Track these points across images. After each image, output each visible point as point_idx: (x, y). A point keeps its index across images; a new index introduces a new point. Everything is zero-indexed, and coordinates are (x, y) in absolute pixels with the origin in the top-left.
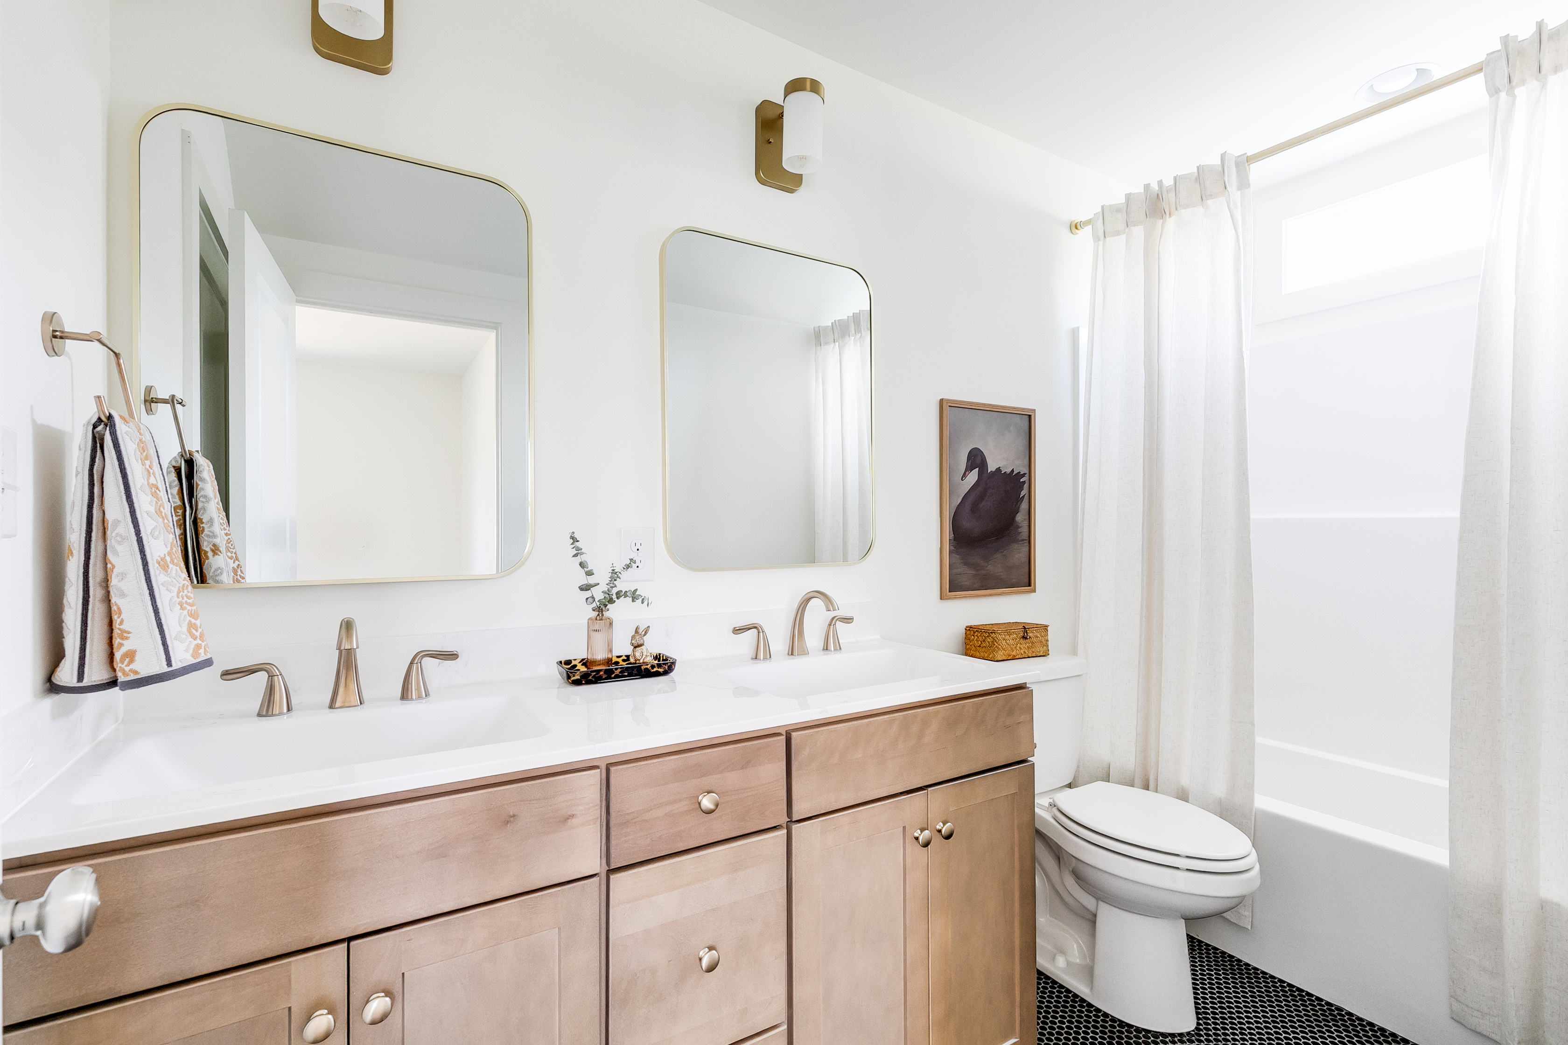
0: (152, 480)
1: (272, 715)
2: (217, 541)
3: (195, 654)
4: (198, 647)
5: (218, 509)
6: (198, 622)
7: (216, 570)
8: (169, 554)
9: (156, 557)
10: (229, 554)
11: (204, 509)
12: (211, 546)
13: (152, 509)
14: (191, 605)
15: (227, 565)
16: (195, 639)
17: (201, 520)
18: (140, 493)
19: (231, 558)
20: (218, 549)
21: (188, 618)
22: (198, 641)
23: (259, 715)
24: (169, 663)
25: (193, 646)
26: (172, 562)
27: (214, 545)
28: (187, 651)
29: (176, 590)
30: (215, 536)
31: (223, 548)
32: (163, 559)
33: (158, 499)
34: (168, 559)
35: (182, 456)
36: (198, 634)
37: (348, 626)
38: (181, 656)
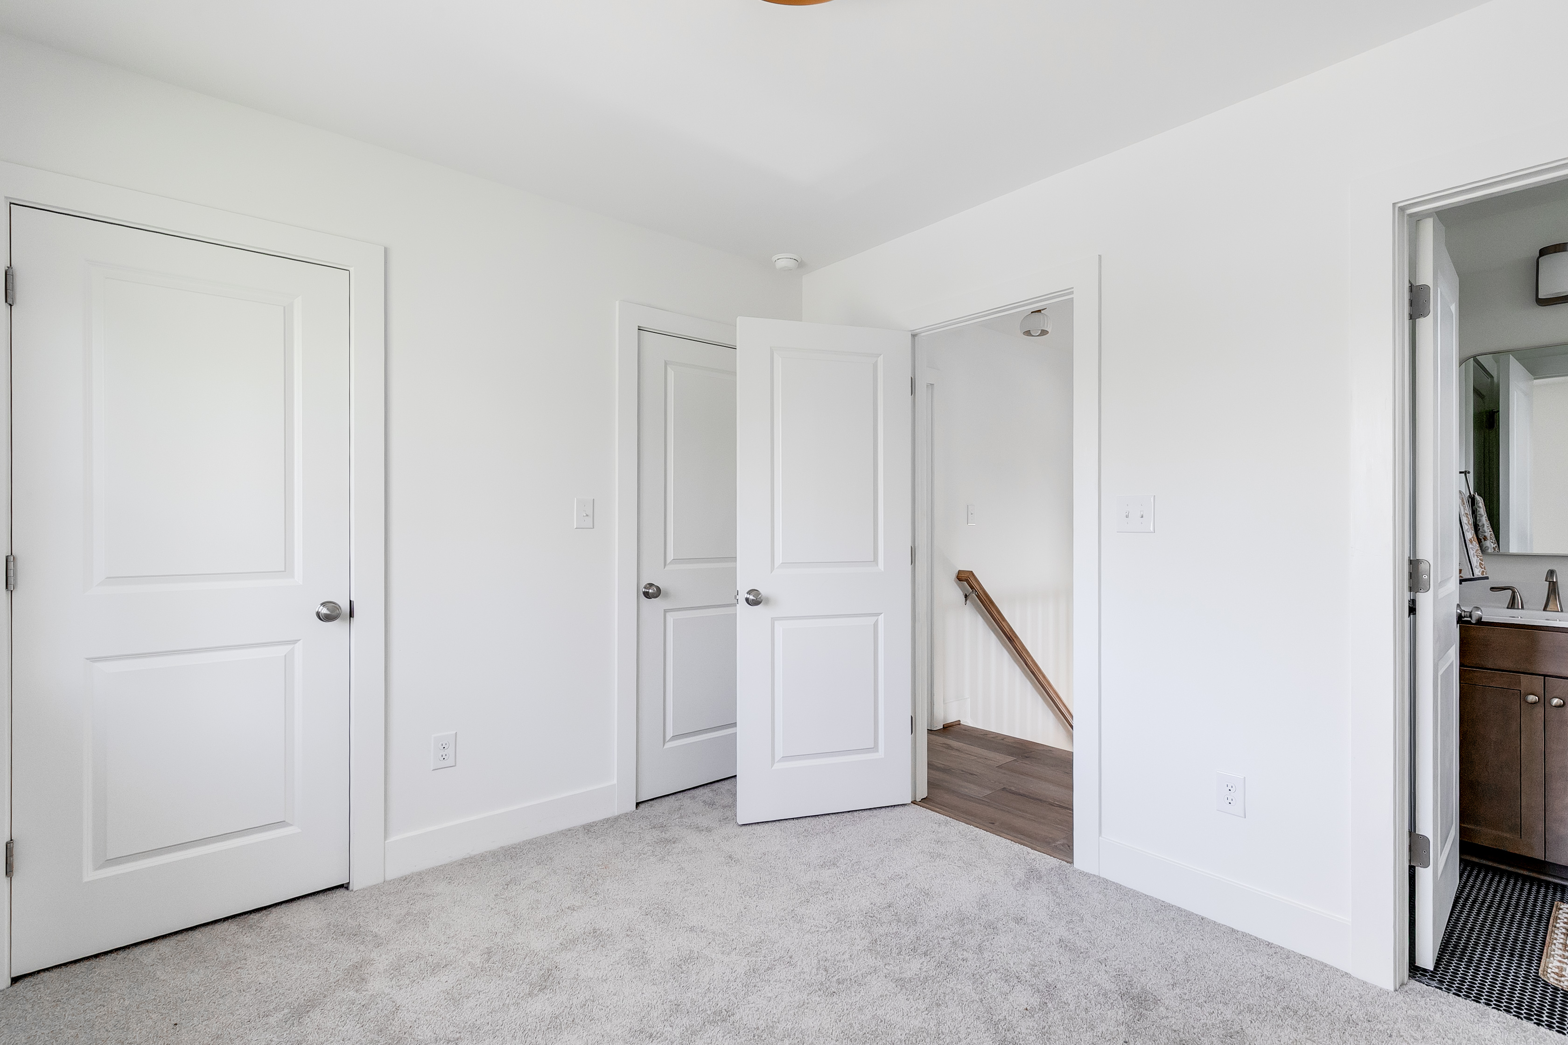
0: (1466, 512)
1: (1514, 608)
2: (1486, 534)
3: (1482, 574)
4: (1483, 572)
5: (1486, 520)
6: (1483, 563)
7: (1486, 548)
8: (1473, 537)
9: (1468, 538)
10: (1491, 541)
11: (1480, 520)
12: (1483, 536)
13: (1467, 522)
14: (1480, 556)
15: (1491, 545)
16: (1482, 568)
17: (1478, 525)
18: (1463, 517)
19: (1492, 542)
20: (1486, 538)
21: (1480, 561)
22: (1483, 570)
23: (1508, 608)
24: (1473, 576)
25: (1481, 571)
26: (1474, 540)
27: (1485, 536)
28: (1479, 572)
29: (1475, 550)
30: (1485, 532)
31: (1489, 538)
32: (1471, 539)
33: (1468, 518)
34: (1472, 539)
35: (1470, 497)
36: (1483, 567)
37: (1551, 573)
38: (1478, 573)
